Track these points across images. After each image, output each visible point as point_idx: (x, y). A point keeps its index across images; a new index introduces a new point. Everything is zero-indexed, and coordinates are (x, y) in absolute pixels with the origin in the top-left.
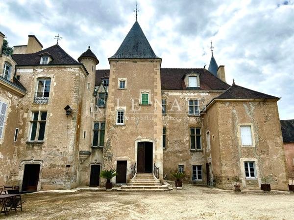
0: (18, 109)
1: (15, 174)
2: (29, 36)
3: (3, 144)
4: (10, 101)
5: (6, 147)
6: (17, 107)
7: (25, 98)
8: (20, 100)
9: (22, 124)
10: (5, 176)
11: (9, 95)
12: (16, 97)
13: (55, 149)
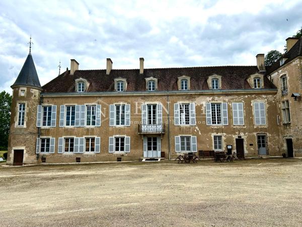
0: (275, 103)
1: (282, 146)
2: (286, 40)
3: (268, 127)
4: (266, 100)
5: (271, 129)
6: (273, 101)
7: (278, 94)
8: (275, 96)
9: (279, 112)
10: (276, 147)
11: (264, 96)
12: (271, 96)
13: (297, 127)
